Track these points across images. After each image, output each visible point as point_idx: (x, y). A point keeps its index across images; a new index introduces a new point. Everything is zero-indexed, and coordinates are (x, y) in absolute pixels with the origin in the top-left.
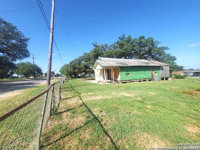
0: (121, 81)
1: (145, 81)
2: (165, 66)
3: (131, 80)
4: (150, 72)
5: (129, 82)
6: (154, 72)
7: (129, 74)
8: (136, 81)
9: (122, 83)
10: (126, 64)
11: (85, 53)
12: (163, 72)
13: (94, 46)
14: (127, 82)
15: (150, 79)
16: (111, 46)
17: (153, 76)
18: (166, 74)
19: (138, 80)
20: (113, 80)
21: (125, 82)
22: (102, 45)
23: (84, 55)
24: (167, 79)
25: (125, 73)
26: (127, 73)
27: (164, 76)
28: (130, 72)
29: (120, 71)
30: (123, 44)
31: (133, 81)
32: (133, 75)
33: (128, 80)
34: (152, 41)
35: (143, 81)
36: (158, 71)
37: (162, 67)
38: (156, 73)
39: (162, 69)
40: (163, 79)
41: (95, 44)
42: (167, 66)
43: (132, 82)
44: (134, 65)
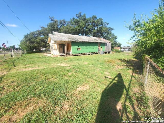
0: (73, 54)
1: (93, 54)
2: (108, 43)
3: (81, 54)
4: (97, 47)
5: (80, 55)
6: (100, 47)
7: (80, 48)
8: (86, 55)
9: (74, 56)
10: (76, 40)
11: (42, 27)
12: (106, 48)
13: (52, 20)
14: (78, 55)
15: (96, 53)
16: (69, 22)
17: (99, 50)
18: (108, 49)
19: (87, 54)
20: (66, 53)
21: (76, 55)
22: (60, 21)
23: (42, 29)
24: (109, 53)
25: (76, 47)
26: (78, 47)
27: (107, 51)
28: (80, 47)
29: (72, 46)
30: (78, 21)
31: (84, 54)
32: (84, 49)
33: (79, 54)
34: (102, 22)
35: (92, 54)
36: (103, 47)
37: (106, 43)
38: (101, 48)
39: (106, 45)
40: (106, 53)
41: (52, 19)
42: (110, 43)
43: (82, 55)
44: (84, 41)
